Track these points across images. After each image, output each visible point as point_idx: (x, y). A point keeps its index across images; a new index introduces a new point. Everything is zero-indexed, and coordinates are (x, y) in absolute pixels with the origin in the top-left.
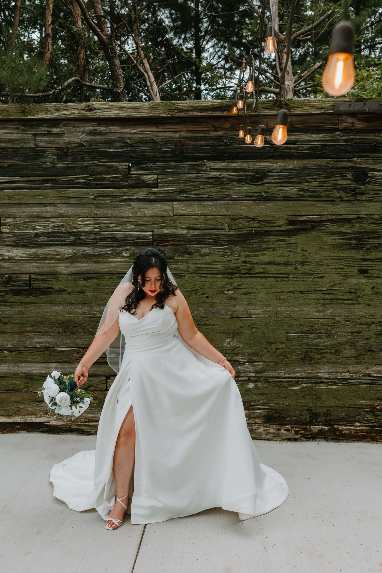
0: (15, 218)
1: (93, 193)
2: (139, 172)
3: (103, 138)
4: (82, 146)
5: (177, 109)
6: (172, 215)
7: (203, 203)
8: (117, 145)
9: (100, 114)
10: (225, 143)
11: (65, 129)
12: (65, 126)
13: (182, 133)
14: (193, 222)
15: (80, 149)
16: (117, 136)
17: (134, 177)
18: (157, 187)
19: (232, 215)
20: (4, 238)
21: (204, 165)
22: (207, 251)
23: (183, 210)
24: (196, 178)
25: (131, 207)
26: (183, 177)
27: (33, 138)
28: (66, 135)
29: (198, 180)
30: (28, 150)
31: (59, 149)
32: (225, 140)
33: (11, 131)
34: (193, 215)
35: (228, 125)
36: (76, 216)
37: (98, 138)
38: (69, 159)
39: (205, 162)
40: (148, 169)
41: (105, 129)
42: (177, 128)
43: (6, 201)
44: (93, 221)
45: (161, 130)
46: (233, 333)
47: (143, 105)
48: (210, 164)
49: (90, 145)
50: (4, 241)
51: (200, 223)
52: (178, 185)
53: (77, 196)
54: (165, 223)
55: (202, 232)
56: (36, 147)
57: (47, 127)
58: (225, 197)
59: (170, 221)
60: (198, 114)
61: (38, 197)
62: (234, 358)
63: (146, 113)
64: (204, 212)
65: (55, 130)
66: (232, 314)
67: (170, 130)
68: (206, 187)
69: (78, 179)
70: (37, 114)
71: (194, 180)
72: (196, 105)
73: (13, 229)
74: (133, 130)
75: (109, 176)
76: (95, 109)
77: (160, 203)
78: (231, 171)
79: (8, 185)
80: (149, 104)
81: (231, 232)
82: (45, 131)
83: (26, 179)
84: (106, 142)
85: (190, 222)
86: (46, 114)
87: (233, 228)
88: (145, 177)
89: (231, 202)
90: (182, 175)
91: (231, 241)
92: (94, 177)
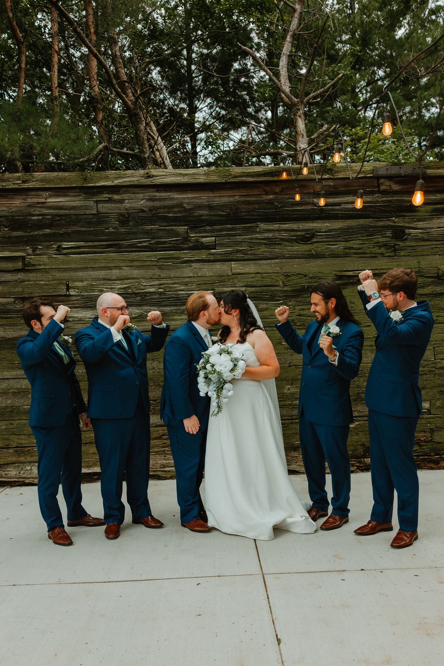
0: (82, 281)
1: (155, 256)
2: (198, 235)
3: (162, 203)
4: (143, 211)
5: (231, 175)
6: (230, 274)
7: (258, 262)
8: (176, 210)
9: (159, 181)
10: (276, 206)
11: (125, 196)
12: (125, 192)
13: (236, 197)
14: (250, 280)
15: (141, 214)
16: (175, 202)
17: (194, 240)
18: (215, 249)
19: (286, 273)
20: (73, 301)
21: (258, 227)
22: (265, 306)
23: (241, 269)
24: (251, 239)
25: (192, 268)
26: (239, 238)
27: (95, 205)
28: (126, 201)
29: (253, 241)
30: (91, 216)
31: (121, 215)
32: (276, 204)
33: (73, 199)
34: (250, 274)
35: (278, 190)
36: (140, 278)
37: (157, 204)
38: (131, 223)
39: (258, 224)
40: (206, 231)
41: (164, 195)
42: (231, 193)
43: (73, 266)
44: (157, 282)
45: (216, 195)
46: (292, 380)
47: (199, 172)
48: (263, 226)
49: (150, 210)
50: (73, 304)
51: (257, 280)
52: (234, 247)
53: (141, 259)
54: (224, 282)
55: (259, 289)
56: (99, 213)
57: (107, 194)
58: (279, 256)
59: (229, 279)
60: (251, 179)
61: (103, 261)
62: (294, 402)
63: (202, 179)
64: (260, 271)
65: (116, 197)
66: (290, 363)
67: (225, 195)
68: (260, 247)
69: (141, 242)
70: (98, 181)
71: (249, 241)
72: (248, 171)
73: (81, 292)
74: (190, 196)
75: (170, 239)
76: (153, 176)
77: (219, 263)
78: (283, 232)
79: (73, 250)
80: (205, 171)
81: (285, 288)
82: (107, 197)
83: (90, 244)
84: (165, 207)
85: (248, 280)
86: (107, 181)
87: (287, 284)
88: (204, 239)
89: (283, 260)
90: (238, 237)
91: (286, 296)
92: (156, 240)
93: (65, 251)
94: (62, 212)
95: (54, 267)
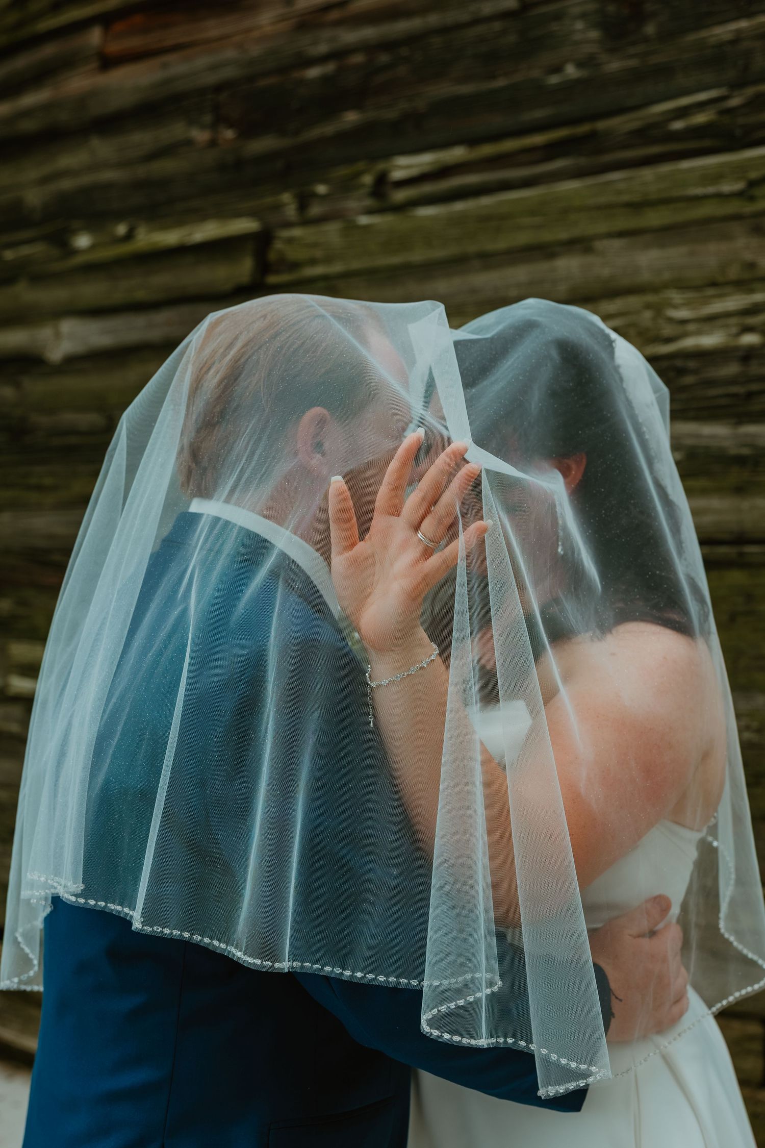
1: (739, 170)
30: (497, 26)
36: (666, 286)
38: (650, 29)
44: (734, 302)
53: (676, 193)
61: (526, 221)
69: (682, 113)
83: (487, 150)
92: (750, 91)
93: (400, 196)
94: (402, 27)
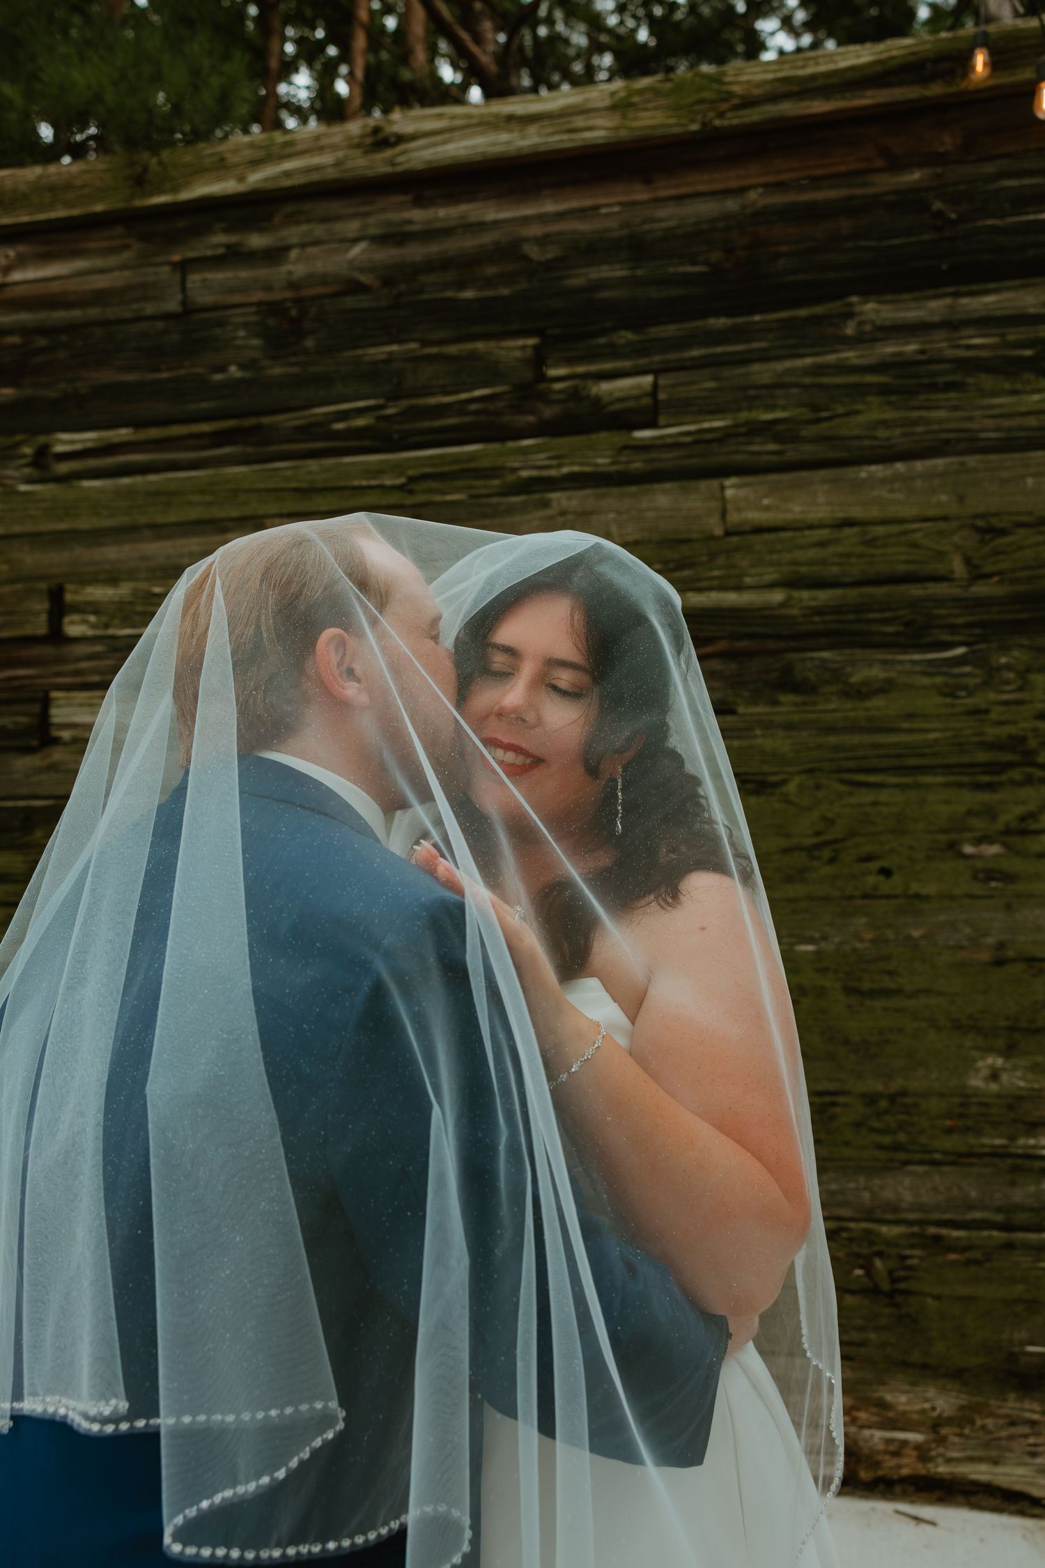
0: (113, 580)
1: (398, 468)
2: (580, 369)
3: (434, 249)
4: (354, 287)
5: (730, 95)
6: (719, 531)
7: (850, 472)
8: (491, 270)
9: (420, 155)
10: (939, 214)
11: (293, 234)
12: (292, 219)
13: (753, 195)
14: (811, 554)
15: (350, 302)
16: (488, 238)
17: (561, 391)
18: (653, 425)
19: (982, 516)
20: (79, 659)
21: (849, 315)
22: (877, 673)
23: (767, 508)
24: (819, 370)
25: (549, 512)
26: (762, 372)
27: (177, 277)
28: (294, 254)
29: (826, 380)
30: (160, 325)
31: (273, 309)
32: (937, 205)
33: (98, 262)
34: (811, 527)
35: (947, 142)
37: (415, 252)
38: (309, 343)
39: (851, 305)
40: (614, 352)
41: (445, 213)
42: (730, 178)
43: (84, 523)
45: (663, 193)
46: (1012, 1029)
47: (587, 101)
48: (873, 310)
49: (387, 282)
50: (78, 673)
51: (842, 555)
52: (739, 410)
53: (342, 483)
54: (690, 566)
55: (852, 594)
56: (188, 309)
57: (226, 231)
58: (947, 442)
59: (713, 556)
60: (819, 106)
61: (196, 498)
62: (1022, 1141)
63: (600, 130)
64: (857, 512)
65: (257, 241)
66: (1001, 946)
67: (701, 188)
68: (859, 407)
69: (344, 416)
70: (187, 184)
71: (807, 380)
72: (810, 70)
73: (106, 626)
74: (550, 207)
75: (464, 396)
76: (400, 139)
77: (668, 485)
78: (971, 331)
79: (92, 463)
80: (613, 94)
81: (981, 589)
82: (218, 246)
83: (154, 433)
84: (445, 263)
85: (800, 555)
86: (220, 179)
87: (988, 569)
88: (605, 387)
89: (972, 461)
90: (756, 367)
91: (981, 624)
92: (405, 403)
93: (63, 468)
94: (60, 315)
95: (17, 529)
